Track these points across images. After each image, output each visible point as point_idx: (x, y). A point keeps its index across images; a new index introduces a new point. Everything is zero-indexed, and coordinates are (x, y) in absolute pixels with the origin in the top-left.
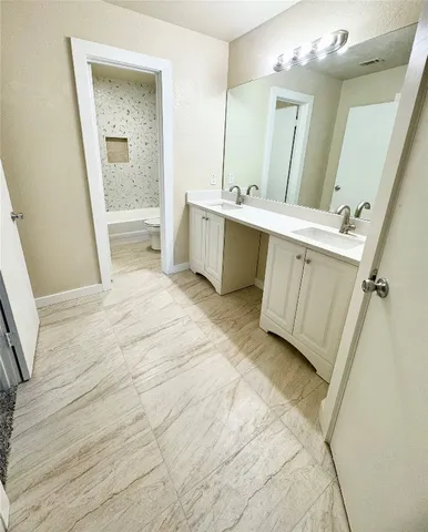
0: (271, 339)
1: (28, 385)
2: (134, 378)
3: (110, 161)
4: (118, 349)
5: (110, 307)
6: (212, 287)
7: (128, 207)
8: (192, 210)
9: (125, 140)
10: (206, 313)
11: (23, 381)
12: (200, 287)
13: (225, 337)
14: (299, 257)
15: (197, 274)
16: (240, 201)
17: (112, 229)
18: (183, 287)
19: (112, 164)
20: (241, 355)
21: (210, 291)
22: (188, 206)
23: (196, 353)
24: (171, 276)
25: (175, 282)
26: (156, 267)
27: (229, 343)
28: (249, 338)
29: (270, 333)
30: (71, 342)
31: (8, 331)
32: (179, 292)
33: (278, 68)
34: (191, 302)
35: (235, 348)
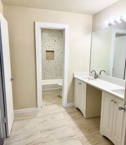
0: (104, 139)
1: (8, 139)
2: (43, 143)
3: (47, 59)
4: (39, 132)
5: (39, 117)
6: (82, 115)
7: (53, 78)
8: (76, 80)
9: (53, 51)
10: (77, 125)
11: (6, 137)
12: (77, 114)
13: (83, 135)
14: (112, 101)
15: (77, 108)
16: (96, 77)
17: (44, 87)
18: (70, 113)
19: (48, 61)
20: (88, 143)
21: (81, 116)
22: (74, 79)
23: (69, 139)
24: (65, 108)
25: (67, 110)
26: (60, 104)
27: (84, 137)
28: (94, 137)
29: (104, 136)
30: (23, 127)
31: (5, 117)
32: (67, 114)
33: (110, 25)
34: (71, 119)
35: (86, 140)
